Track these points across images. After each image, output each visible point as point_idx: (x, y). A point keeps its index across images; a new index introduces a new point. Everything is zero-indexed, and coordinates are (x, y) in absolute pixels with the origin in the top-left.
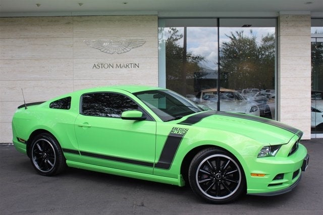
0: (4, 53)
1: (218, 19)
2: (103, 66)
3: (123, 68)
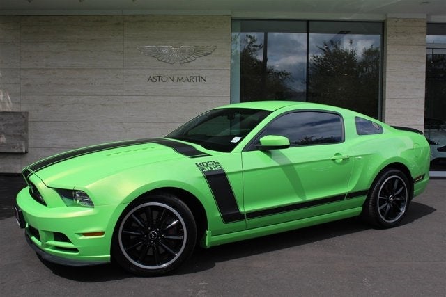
1: (308, 22)
2: (160, 78)
3: (187, 82)
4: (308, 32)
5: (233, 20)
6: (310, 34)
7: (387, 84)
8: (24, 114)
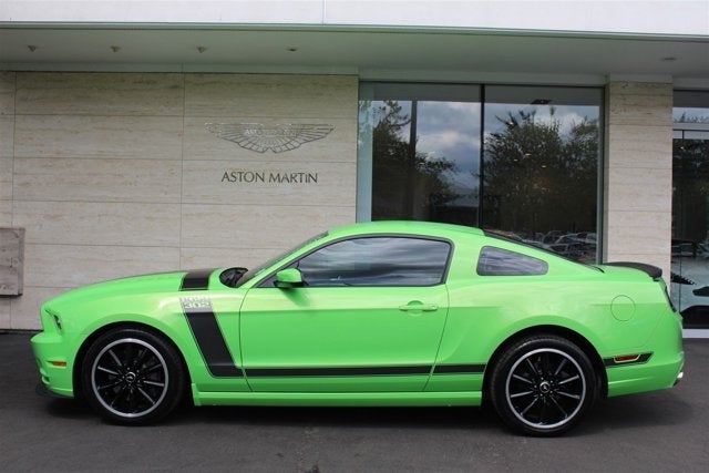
0: (42, 145)
1: (483, 86)
2: (242, 176)
3: (285, 182)
4: (483, 101)
5: (362, 82)
6: (486, 104)
7: (610, 186)
8: (18, 232)
